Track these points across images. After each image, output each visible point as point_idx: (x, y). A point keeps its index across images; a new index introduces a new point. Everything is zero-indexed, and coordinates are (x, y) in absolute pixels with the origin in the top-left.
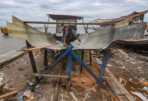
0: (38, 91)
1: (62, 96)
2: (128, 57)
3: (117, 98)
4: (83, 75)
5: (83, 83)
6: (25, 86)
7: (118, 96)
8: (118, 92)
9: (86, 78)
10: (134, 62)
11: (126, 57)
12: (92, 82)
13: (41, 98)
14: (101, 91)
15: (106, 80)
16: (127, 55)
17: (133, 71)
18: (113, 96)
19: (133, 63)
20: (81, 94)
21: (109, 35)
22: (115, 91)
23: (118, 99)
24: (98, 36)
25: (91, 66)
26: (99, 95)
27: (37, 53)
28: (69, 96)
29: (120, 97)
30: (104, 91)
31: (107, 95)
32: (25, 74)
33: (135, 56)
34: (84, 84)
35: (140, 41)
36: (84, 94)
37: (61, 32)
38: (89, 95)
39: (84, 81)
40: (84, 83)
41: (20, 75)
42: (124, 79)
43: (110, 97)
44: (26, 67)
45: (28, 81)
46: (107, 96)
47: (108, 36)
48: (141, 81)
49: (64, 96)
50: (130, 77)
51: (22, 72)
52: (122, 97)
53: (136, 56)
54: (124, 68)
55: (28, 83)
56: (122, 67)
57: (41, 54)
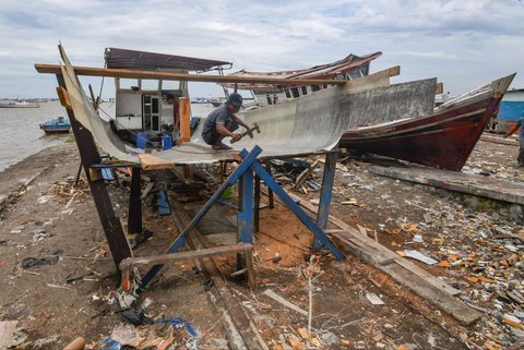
0: (160, 316)
1: (249, 306)
2: (348, 174)
3: (381, 271)
4: (264, 239)
5: (276, 261)
6: (93, 318)
7: (382, 268)
8: (379, 257)
9: (280, 246)
10: (368, 184)
11: (345, 174)
12: (298, 253)
13: (189, 334)
14: (336, 269)
15: (334, 238)
16: (345, 169)
17: (376, 205)
18: (370, 272)
19: (368, 187)
20: (292, 288)
21: (333, 113)
22: (369, 257)
23: (385, 273)
24: (288, 118)
25: (274, 210)
26: (338, 278)
27: (63, 196)
28: (267, 303)
29: (386, 269)
30: (343, 266)
31: (354, 272)
32: (66, 274)
33: (365, 168)
34: (280, 262)
35: (373, 130)
36: (301, 286)
37: (133, 116)
38: (315, 284)
39: (277, 255)
40: (280, 259)
41: (44, 284)
42: (368, 227)
43: (363, 275)
44: (53, 249)
45: (95, 297)
46: (355, 275)
47: (328, 115)
48: (403, 226)
49: (254, 306)
50: (379, 221)
51: (46, 272)
52: (391, 266)
53: (367, 168)
54: (353, 201)
55: (100, 303)
56: (348, 200)
57: (83, 197)
